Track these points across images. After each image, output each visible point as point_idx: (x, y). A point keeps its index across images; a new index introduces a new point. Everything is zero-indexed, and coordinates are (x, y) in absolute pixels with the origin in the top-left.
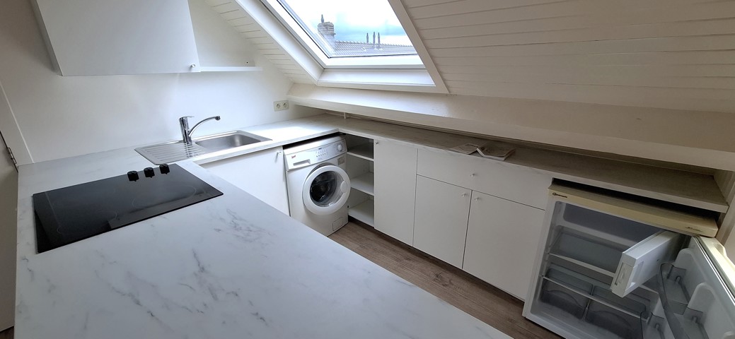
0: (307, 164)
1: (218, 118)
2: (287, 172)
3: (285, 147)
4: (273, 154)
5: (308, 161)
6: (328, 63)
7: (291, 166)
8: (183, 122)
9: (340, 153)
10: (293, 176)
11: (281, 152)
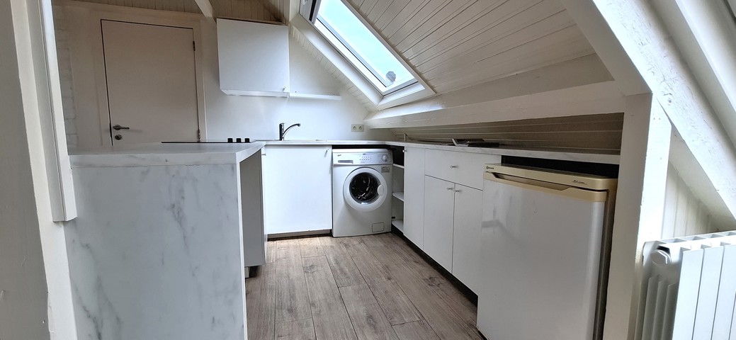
0: (351, 164)
1: (298, 125)
2: (333, 166)
3: (335, 147)
4: (323, 150)
5: (351, 161)
6: (383, 90)
7: (335, 162)
8: (281, 126)
9: (385, 163)
10: (336, 170)
11: (330, 150)
